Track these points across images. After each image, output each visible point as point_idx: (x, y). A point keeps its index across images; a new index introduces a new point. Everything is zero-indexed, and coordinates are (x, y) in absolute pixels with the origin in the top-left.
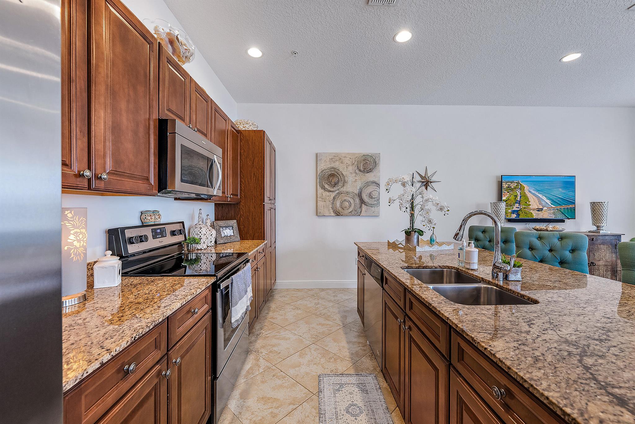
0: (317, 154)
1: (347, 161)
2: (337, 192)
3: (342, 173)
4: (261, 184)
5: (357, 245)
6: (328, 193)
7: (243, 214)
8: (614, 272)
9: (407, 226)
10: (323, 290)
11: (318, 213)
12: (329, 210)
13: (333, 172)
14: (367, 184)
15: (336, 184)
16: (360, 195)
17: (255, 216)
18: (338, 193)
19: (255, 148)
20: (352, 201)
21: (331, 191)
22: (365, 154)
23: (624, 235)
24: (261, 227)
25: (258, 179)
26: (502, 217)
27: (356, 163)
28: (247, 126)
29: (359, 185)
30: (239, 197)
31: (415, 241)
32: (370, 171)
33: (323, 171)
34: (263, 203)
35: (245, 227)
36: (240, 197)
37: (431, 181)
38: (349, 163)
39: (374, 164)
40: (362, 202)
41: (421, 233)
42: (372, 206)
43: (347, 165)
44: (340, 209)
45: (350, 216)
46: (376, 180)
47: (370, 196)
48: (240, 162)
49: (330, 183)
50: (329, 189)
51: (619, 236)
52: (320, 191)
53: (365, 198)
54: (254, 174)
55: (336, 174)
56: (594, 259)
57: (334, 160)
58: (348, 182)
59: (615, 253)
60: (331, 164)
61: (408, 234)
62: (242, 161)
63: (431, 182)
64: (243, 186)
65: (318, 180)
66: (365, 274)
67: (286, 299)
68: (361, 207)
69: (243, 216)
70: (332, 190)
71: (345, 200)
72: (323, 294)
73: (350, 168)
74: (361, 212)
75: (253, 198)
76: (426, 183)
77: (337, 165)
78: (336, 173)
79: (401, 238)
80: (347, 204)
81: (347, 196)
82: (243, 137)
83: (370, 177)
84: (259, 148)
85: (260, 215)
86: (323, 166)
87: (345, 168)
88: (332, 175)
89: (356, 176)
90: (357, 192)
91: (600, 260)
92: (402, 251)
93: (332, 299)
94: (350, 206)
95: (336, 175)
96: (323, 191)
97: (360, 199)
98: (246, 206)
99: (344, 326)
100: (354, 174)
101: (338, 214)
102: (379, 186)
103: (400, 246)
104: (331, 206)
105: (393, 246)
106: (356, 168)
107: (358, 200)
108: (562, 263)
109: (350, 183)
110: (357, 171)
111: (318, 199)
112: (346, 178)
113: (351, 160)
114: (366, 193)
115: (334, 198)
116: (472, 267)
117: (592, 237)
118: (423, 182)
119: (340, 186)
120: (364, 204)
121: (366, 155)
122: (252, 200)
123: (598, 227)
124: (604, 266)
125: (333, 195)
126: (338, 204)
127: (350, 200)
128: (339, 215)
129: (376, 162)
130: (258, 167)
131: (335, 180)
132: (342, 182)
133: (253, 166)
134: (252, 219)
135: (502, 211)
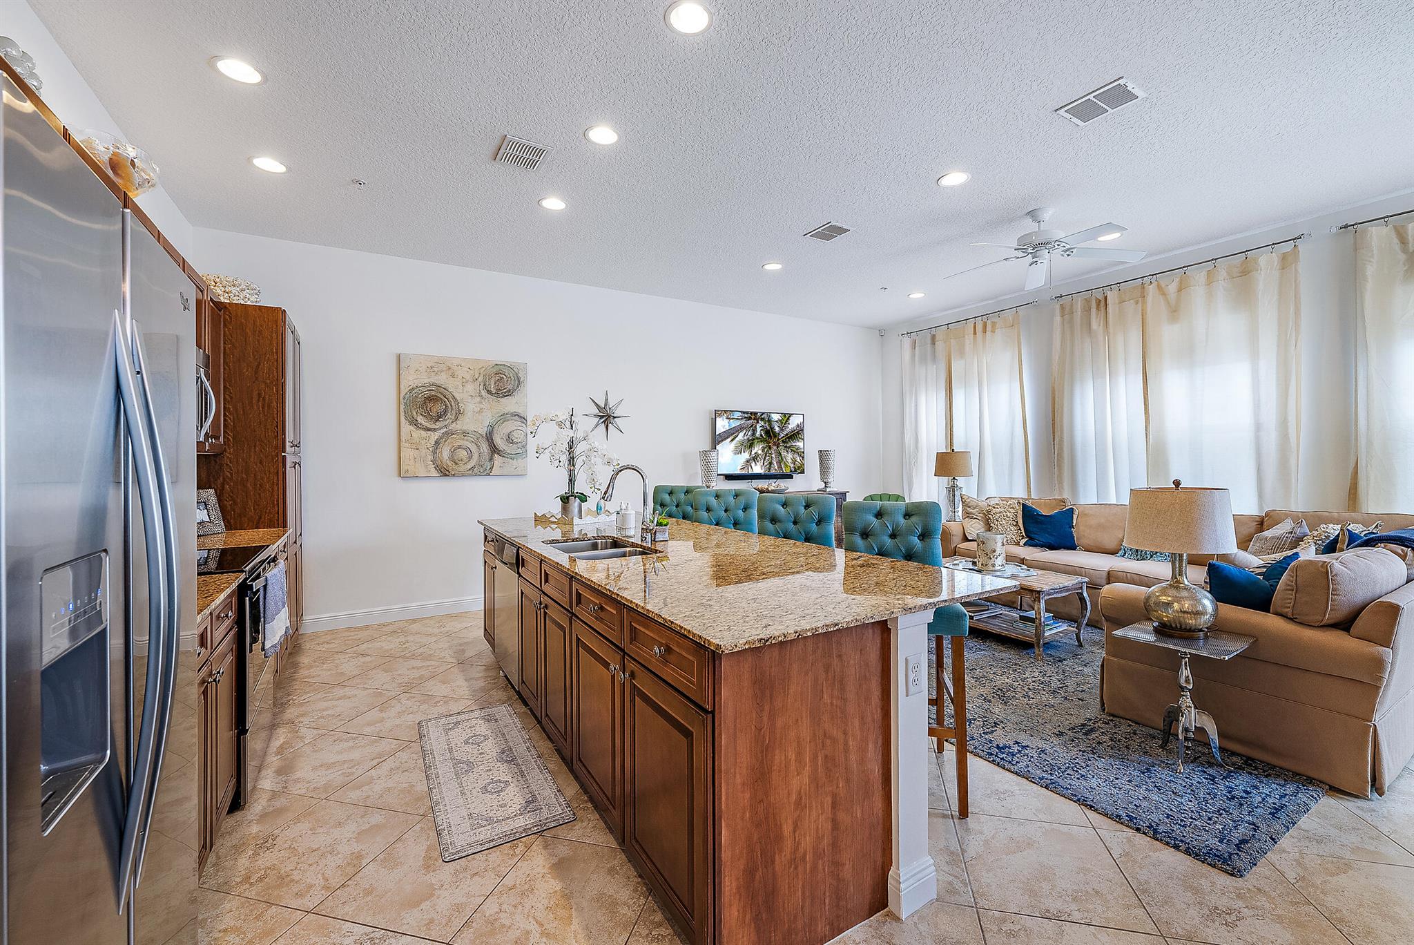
0: (399, 357)
1: (462, 372)
2: (442, 431)
3: (454, 394)
4: (276, 416)
5: (482, 524)
6: (423, 433)
7: (232, 476)
9: (564, 489)
10: (414, 621)
11: (403, 472)
12: (426, 466)
13: (433, 393)
14: (504, 418)
15: (439, 417)
16: (489, 438)
17: (262, 478)
18: (446, 434)
19: (261, 341)
20: (474, 448)
21: (429, 430)
22: (497, 363)
23: (857, 493)
24: (278, 501)
25: (269, 406)
26: (712, 472)
27: (481, 379)
28: (234, 290)
29: (487, 419)
30: (222, 439)
31: (576, 510)
32: (509, 393)
33: (413, 389)
34: (283, 454)
35: (235, 503)
36: (224, 442)
37: (615, 415)
38: (468, 376)
39: (517, 382)
40: (494, 450)
41: (583, 498)
42: (512, 456)
43: (464, 380)
44: (450, 463)
45: (470, 475)
46: (520, 411)
47: (509, 440)
48: (224, 369)
49: (428, 415)
50: (427, 424)
51: (844, 494)
52: (407, 428)
53: (499, 441)
54: (259, 395)
55: (442, 397)
57: (436, 370)
58: (466, 412)
60: (429, 378)
61: (565, 500)
62: (229, 367)
63: (614, 417)
64: (232, 418)
65: (402, 407)
66: (496, 568)
67: (332, 646)
68: (491, 459)
69: (231, 479)
70: (432, 426)
71: (460, 447)
72: (415, 627)
73: (470, 388)
74: (491, 469)
75: (258, 443)
76: (607, 418)
77: (442, 379)
78: (439, 395)
79: (556, 508)
80: (463, 454)
81: (463, 439)
82: (231, 318)
83: (509, 405)
84: (271, 343)
85: (276, 478)
86: (412, 379)
87: (460, 386)
88: (432, 399)
89: (480, 403)
90: (484, 431)
92: (554, 526)
93: (436, 631)
94: (470, 458)
95: (441, 399)
96: (412, 428)
97: (489, 445)
98: (237, 461)
99: (460, 663)
100: (478, 399)
101: (444, 473)
102: (525, 422)
103: (553, 519)
104: (430, 458)
105: (541, 520)
106: (482, 387)
107: (485, 447)
108: (736, 524)
109: (469, 414)
110: (484, 393)
111: (403, 444)
112: (461, 405)
113: (472, 372)
114: (502, 434)
115: (437, 443)
116: (628, 534)
118: (601, 417)
119: (448, 420)
120: (498, 454)
121: (501, 365)
122: (255, 446)
123: (825, 483)
125: (434, 436)
126: (445, 453)
127: (469, 445)
128: (448, 475)
129: (519, 379)
130: (268, 381)
131: (438, 408)
132: (454, 412)
133: (257, 378)
134: (255, 485)
135: (713, 463)
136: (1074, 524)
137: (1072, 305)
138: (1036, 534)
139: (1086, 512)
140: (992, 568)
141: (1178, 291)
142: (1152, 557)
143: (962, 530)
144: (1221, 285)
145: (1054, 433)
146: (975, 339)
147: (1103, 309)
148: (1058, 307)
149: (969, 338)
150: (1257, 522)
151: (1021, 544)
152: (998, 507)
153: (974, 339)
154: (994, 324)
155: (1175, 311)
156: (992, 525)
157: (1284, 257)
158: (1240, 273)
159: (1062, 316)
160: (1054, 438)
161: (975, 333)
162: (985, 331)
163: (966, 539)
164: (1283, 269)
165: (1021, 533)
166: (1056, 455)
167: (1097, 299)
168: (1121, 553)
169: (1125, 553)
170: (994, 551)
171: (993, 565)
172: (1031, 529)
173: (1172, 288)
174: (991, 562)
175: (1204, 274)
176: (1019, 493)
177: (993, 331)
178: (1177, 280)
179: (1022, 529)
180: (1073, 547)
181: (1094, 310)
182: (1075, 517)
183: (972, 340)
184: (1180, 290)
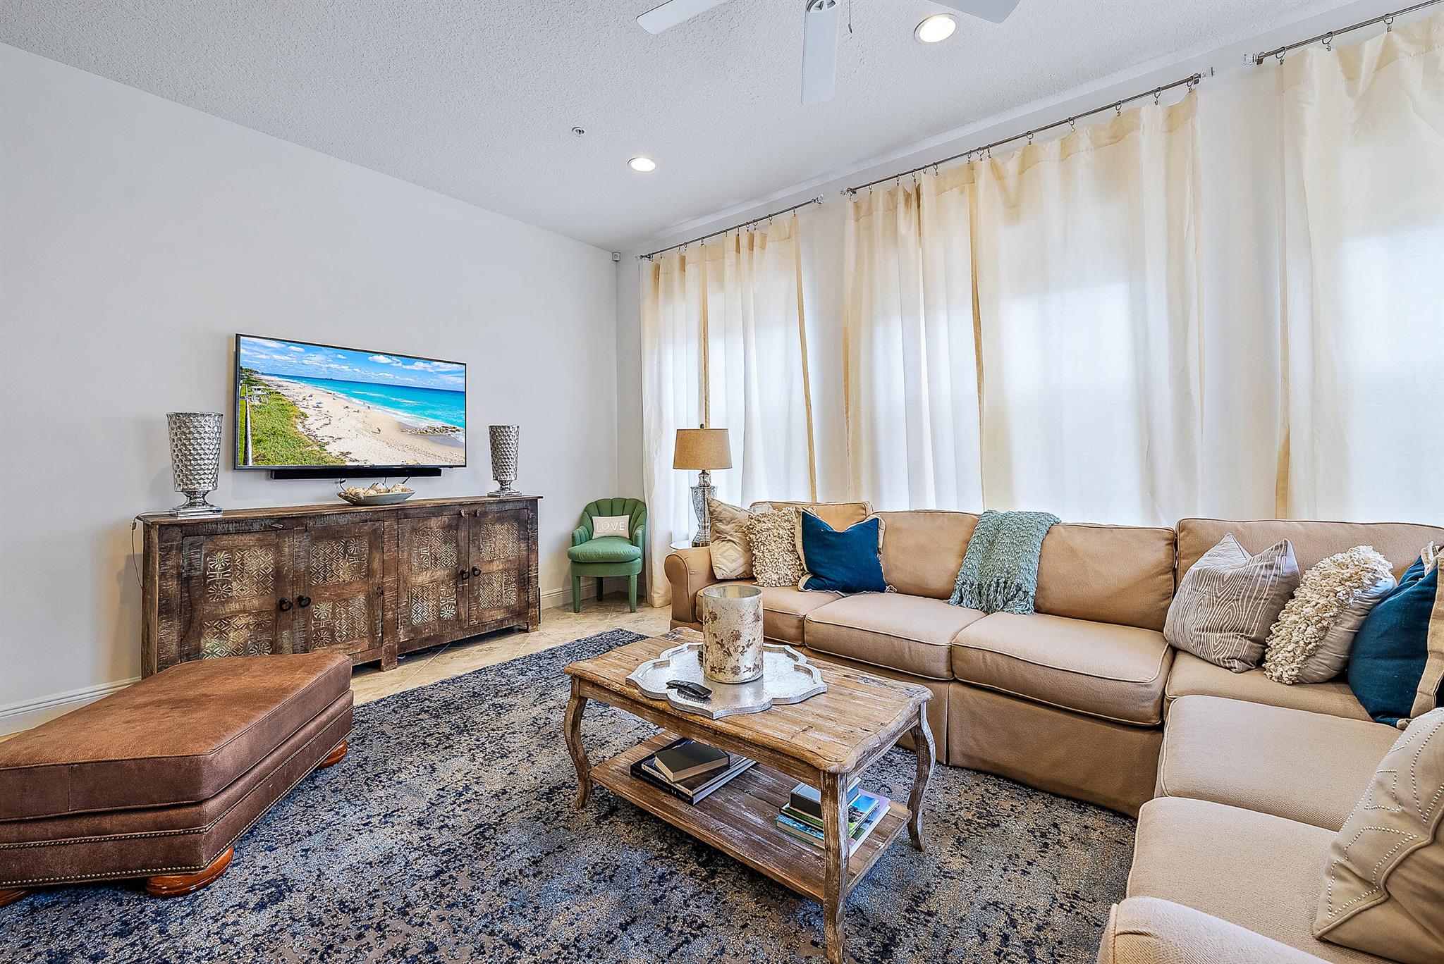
8: (525, 581)
23: (542, 497)
26: (206, 462)
51: (534, 501)
56: (480, 560)
59: (525, 539)
91: (492, 561)
117: (473, 508)
123: (502, 483)
124: (502, 573)
135: (207, 441)
136: (880, 547)
137: (870, 202)
138: (823, 567)
139: (898, 525)
140: (731, 678)
141: (1020, 174)
142: (1005, 604)
143: (708, 558)
144: (1084, 158)
145: (847, 399)
146: (738, 258)
147: (914, 204)
148: (851, 204)
149: (730, 256)
150: (1168, 539)
151: (801, 585)
152: (765, 519)
153: (736, 258)
154: (764, 237)
155: (1014, 206)
156: (755, 552)
157: (1171, 113)
158: (1110, 138)
159: (857, 220)
160: (847, 408)
161: (738, 250)
162: (751, 247)
163: (713, 579)
164: (1170, 131)
165: (801, 564)
166: (850, 435)
167: (905, 191)
168: (956, 597)
169: (962, 598)
170: (737, 636)
171: (736, 670)
172: (818, 558)
173: (1011, 167)
174: (731, 663)
175: (1057, 142)
176: (800, 495)
177: (763, 247)
178: (1018, 154)
179: (802, 557)
180: (878, 586)
181: (901, 206)
182: (881, 533)
183: (734, 260)
184: (1022, 171)
